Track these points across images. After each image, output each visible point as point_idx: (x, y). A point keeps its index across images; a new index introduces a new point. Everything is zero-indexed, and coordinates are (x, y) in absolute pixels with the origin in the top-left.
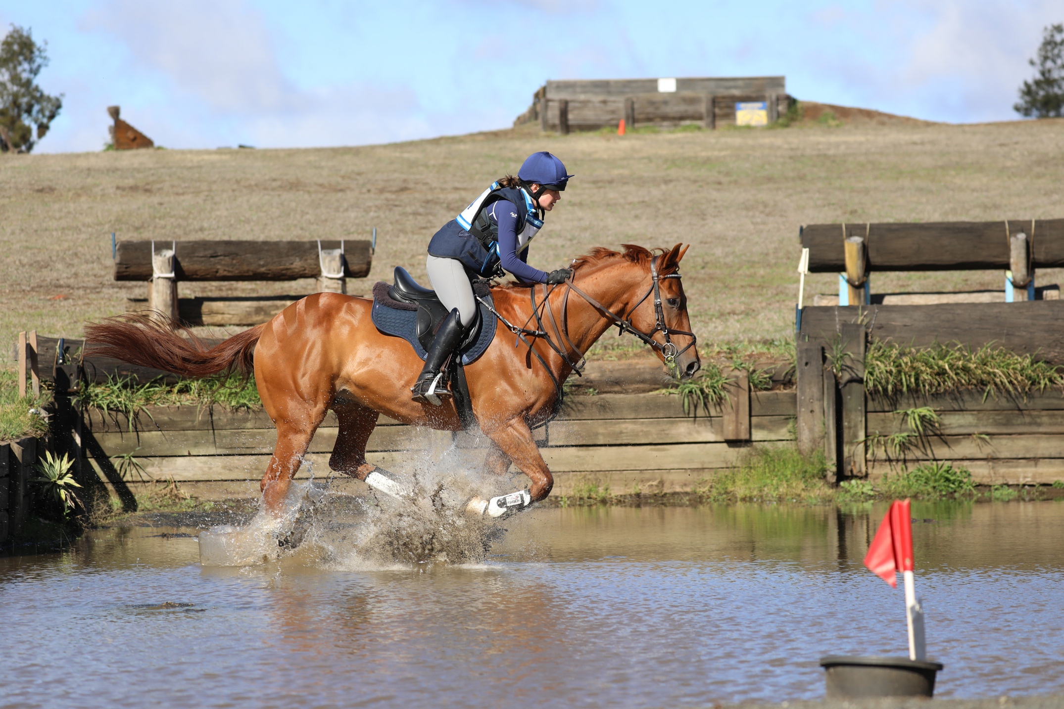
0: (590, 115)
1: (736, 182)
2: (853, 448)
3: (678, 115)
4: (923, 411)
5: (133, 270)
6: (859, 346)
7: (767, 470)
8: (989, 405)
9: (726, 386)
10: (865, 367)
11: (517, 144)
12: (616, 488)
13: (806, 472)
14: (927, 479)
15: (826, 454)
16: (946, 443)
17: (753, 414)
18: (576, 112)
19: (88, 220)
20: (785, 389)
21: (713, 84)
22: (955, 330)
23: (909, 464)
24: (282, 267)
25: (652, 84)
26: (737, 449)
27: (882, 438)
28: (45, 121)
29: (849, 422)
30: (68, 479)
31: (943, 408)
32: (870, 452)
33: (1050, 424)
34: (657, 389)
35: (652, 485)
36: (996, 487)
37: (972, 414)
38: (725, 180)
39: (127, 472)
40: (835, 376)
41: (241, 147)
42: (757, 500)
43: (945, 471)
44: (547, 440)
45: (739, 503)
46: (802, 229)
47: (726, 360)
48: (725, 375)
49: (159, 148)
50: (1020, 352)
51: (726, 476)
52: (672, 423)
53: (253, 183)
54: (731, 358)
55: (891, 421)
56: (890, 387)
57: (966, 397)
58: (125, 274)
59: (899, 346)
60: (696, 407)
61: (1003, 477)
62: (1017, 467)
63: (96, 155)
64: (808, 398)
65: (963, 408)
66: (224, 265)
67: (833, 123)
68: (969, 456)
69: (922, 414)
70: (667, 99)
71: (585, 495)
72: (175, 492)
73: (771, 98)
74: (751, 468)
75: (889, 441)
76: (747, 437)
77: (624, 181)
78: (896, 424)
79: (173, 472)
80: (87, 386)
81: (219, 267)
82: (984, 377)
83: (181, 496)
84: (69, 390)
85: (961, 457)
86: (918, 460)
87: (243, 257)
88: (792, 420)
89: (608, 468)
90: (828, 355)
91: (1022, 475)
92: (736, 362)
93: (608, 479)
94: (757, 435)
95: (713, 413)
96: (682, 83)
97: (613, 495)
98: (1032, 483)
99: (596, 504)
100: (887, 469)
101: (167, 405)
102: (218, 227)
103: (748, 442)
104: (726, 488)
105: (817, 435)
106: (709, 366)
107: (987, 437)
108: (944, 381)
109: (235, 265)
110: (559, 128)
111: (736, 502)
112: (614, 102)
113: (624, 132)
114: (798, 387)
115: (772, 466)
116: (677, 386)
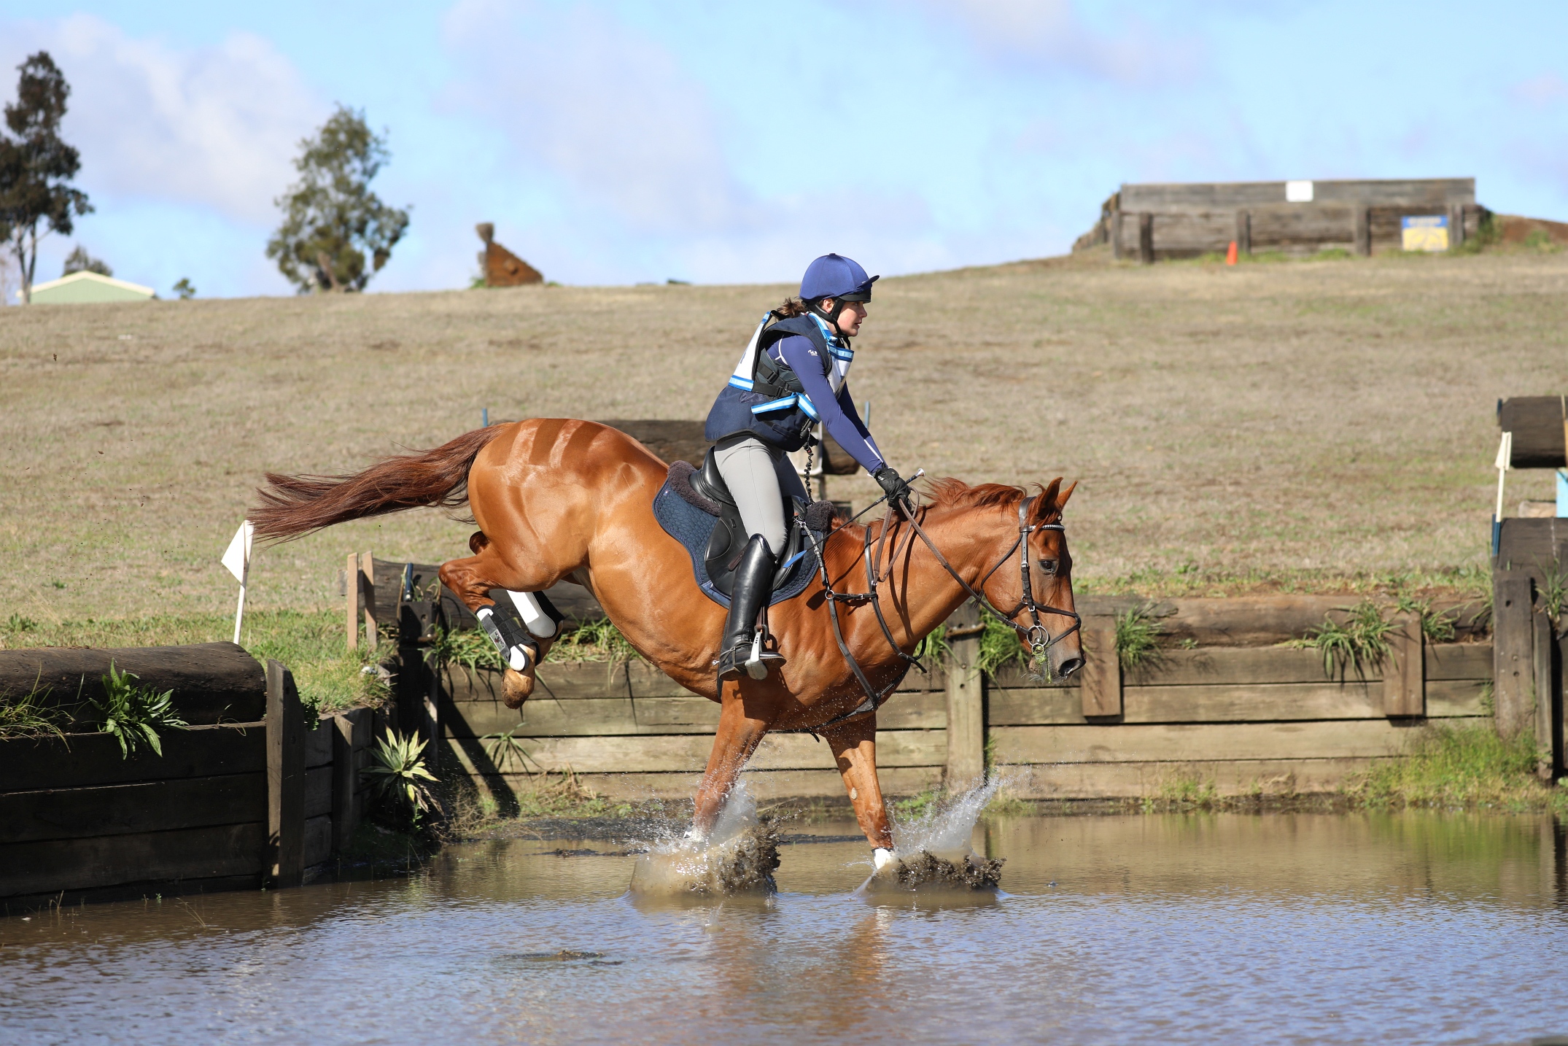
0: (1184, 235)
1: (1401, 334)
3: (1316, 235)
7: (1449, 761)
9: (1388, 635)
11: (1077, 278)
12: (1224, 786)
13: (1506, 763)
15: (1537, 737)
17: (1428, 677)
18: (1164, 231)
19: (448, 390)
20: (1475, 640)
21: (1367, 189)
25: (1277, 189)
26: (1404, 729)
28: (384, 244)
30: (419, 770)
34: (1286, 640)
35: (1278, 782)
38: (1385, 331)
39: (506, 759)
40: (1551, 622)
41: (671, 282)
42: (1435, 805)
44: (1122, 715)
45: (1407, 809)
46: (1500, 404)
47: (1387, 597)
48: (1387, 620)
49: (551, 285)
51: (1389, 769)
52: (1309, 690)
53: (688, 335)
54: (1396, 594)
60: (1343, 666)
63: (459, 295)
64: (1510, 655)
67: (1545, 247)
70: (1300, 212)
71: (1179, 796)
72: (575, 788)
73: (1453, 209)
74: (1425, 757)
76: (1419, 711)
77: (1236, 332)
79: (572, 760)
80: (446, 633)
83: (584, 795)
84: (420, 639)
87: (674, 444)
88: (1486, 686)
89: (1212, 756)
90: (1540, 590)
92: (1402, 600)
93: (1213, 772)
94: (1434, 708)
95: (1369, 675)
96: (1323, 188)
97: (1220, 796)
99: (1194, 809)
101: (563, 661)
103: (1421, 719)
104: (1389, 787)
105: (1523, 709)
106: (1363, 606)
110: (1139, 254)
111: (1404, 807)
112: (1221, 216)
113: (1236, 260)
114: (1496, 637)
115: (1456, 755)
116: (1315, 636)
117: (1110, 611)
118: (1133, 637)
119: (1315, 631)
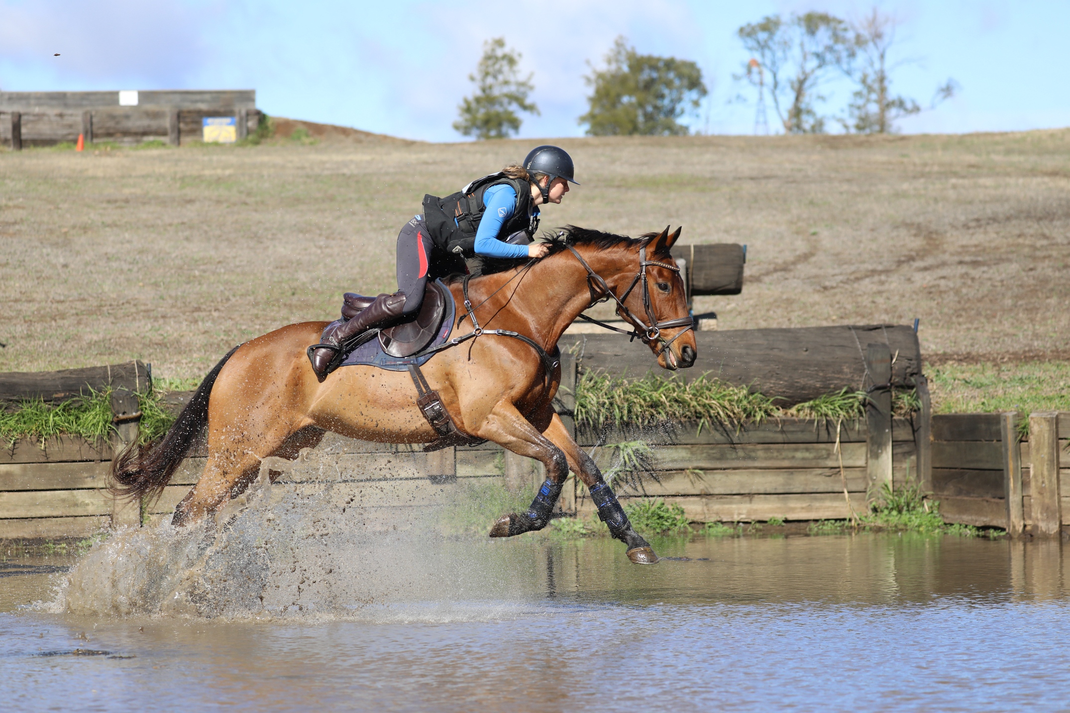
0: (45, 129)
3: (140, 130)
4: (636, 445)
6: (569, 377)
8: (703, 439)
10: (575, 399)
16: (657, 480)
18: (29, 126)
21: (178, 97)
25: (113, 97)
26: (441, 486)
31: (654, 442)
32: (580, 488)
33: (766, 459)
36: (710, 524)
37: (685, 448)
43: (657, 508)
50: (735, 383)
52: (372, 458)
55: (602, 456)
56: (602, 419)
57: (679, 431)
59: (611, 377)
61: (717, 514)
62: (731, 503)
65: (676, 441)
67: (306, 140)
68: (683, 493)
69: (634, 448)
70: (129, 113)
73: (240, 113)
76: (452, 473)
78: (608, 458)
82: (699, 408)
85: (673, 493)
86: (629, 497)
88: (499, 454)
91: (736, 512)
94: (462, 472)
96: (145, 96)
98: (746, 520)
103: (454, 477)
105: (525, 471)
107: (701, 472)
108: (658, 414)
110: (12, 143)
112: (72, 115)
113: (83, 147)
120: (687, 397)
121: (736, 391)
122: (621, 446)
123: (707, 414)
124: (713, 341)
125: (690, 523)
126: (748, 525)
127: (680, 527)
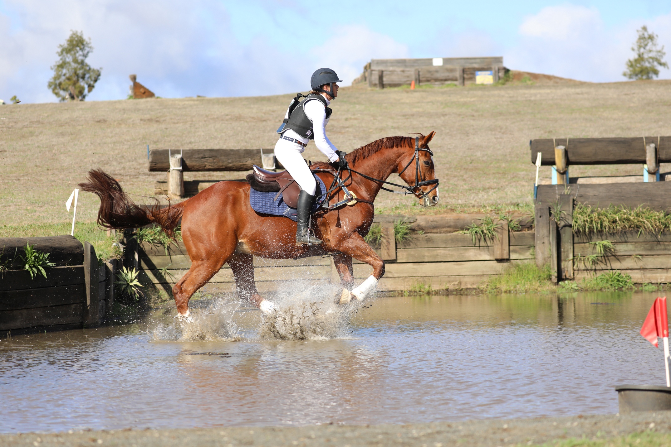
0: (395, 78)
2: (566, 263)
3: (444, 78)
4: (605, 242)
5: (159, 165)
6: (569, 206)
7: (519, 276)
8: (641, 239)
9: (496, 229)
10: (573, 218)
12: (435, 286)
13: (540, 276)
14: (607, 280)
15: (552, 267)
16: (618, 260)
17: (511, 244)
18: (388, 77)
19: (127, 138)
20: (528, 230)
21: (462, 61)
22: (623, 198)
23: (598, 272)
24: (241, 164)
25: (429, 61)
26: (502, 264)
27: (582, 258)
28: (92, 83)
29: (564, 249)
30: (136, 282)
31: (616, 241)
32: (576, 265)
34: (458, 231)
35: (454, 284)
36: (645, 284)
37: (632, 244)
38: (476, 114)
40: (556, 223)
42: (514, 292)
43: (617, 276)
44: (396, 260)
45: (503, 294)
46: (531, 142)
47: (495, 214)
48: (495, 223)
49: (159, 98)
50: (658, 210)
51: (496, 279)
52: (466, 250)
54: (498, 213)
55: (587, 248)
56: (587, 230)
57: (629, 235)
58: (154, 168)
59: (592, 207)
60: (479, 240)
61: (649, 279)
62: (657, 273)
63: (122, 102)
64: (541, 236)
65: (628, 241)
66: (209, 162)
67: (529, 82)
68: (630, 268)
69: (604, 244)
70: (438, 69)
71: (418, 290)
73: (495, 68)
74: (510, 274)
75: (586, 259)
76: (507, 257)
77: (420, 115)
78: (590, 250)
80: (141, 230)
81: (206, 163)
82: (638, 223)
84: (132, 233)
85: (625, 268)
86: (602, 270)
87: (219, 158)
88: (532, 248)
89: (430, 274)
90: (552, 212)
91: (659, 278)
92: (501, 216)
93: (430, 281)
94: (513, 256)
95: (489, 244)
96: (446, 61)
97: (433, 290)
98: (665, 282)
99: (423, 295)
100: (586, 275)
102: (200, 141)
103: (508, 260)
104: (496, 286)
105: (546, 256)
106: (486, 218)
107: (640, 257)
108: (616, 226)
109: (215, 163)
110: (378, 85)
111: (502, 293)
112: (408, 71)
113: (415, 88)
114: (536, 229)
115: (521, 273)
116: (468, 229)
117: (392, 220)
118: (400, 230)
119: (468, 227)
120: (632, 218)
121: (658, 214)
122: (597, 243)
123: (643, 227)
124: (647, 188)
125: (633, 284)
126: (665, 285)
127: (629, 286)
